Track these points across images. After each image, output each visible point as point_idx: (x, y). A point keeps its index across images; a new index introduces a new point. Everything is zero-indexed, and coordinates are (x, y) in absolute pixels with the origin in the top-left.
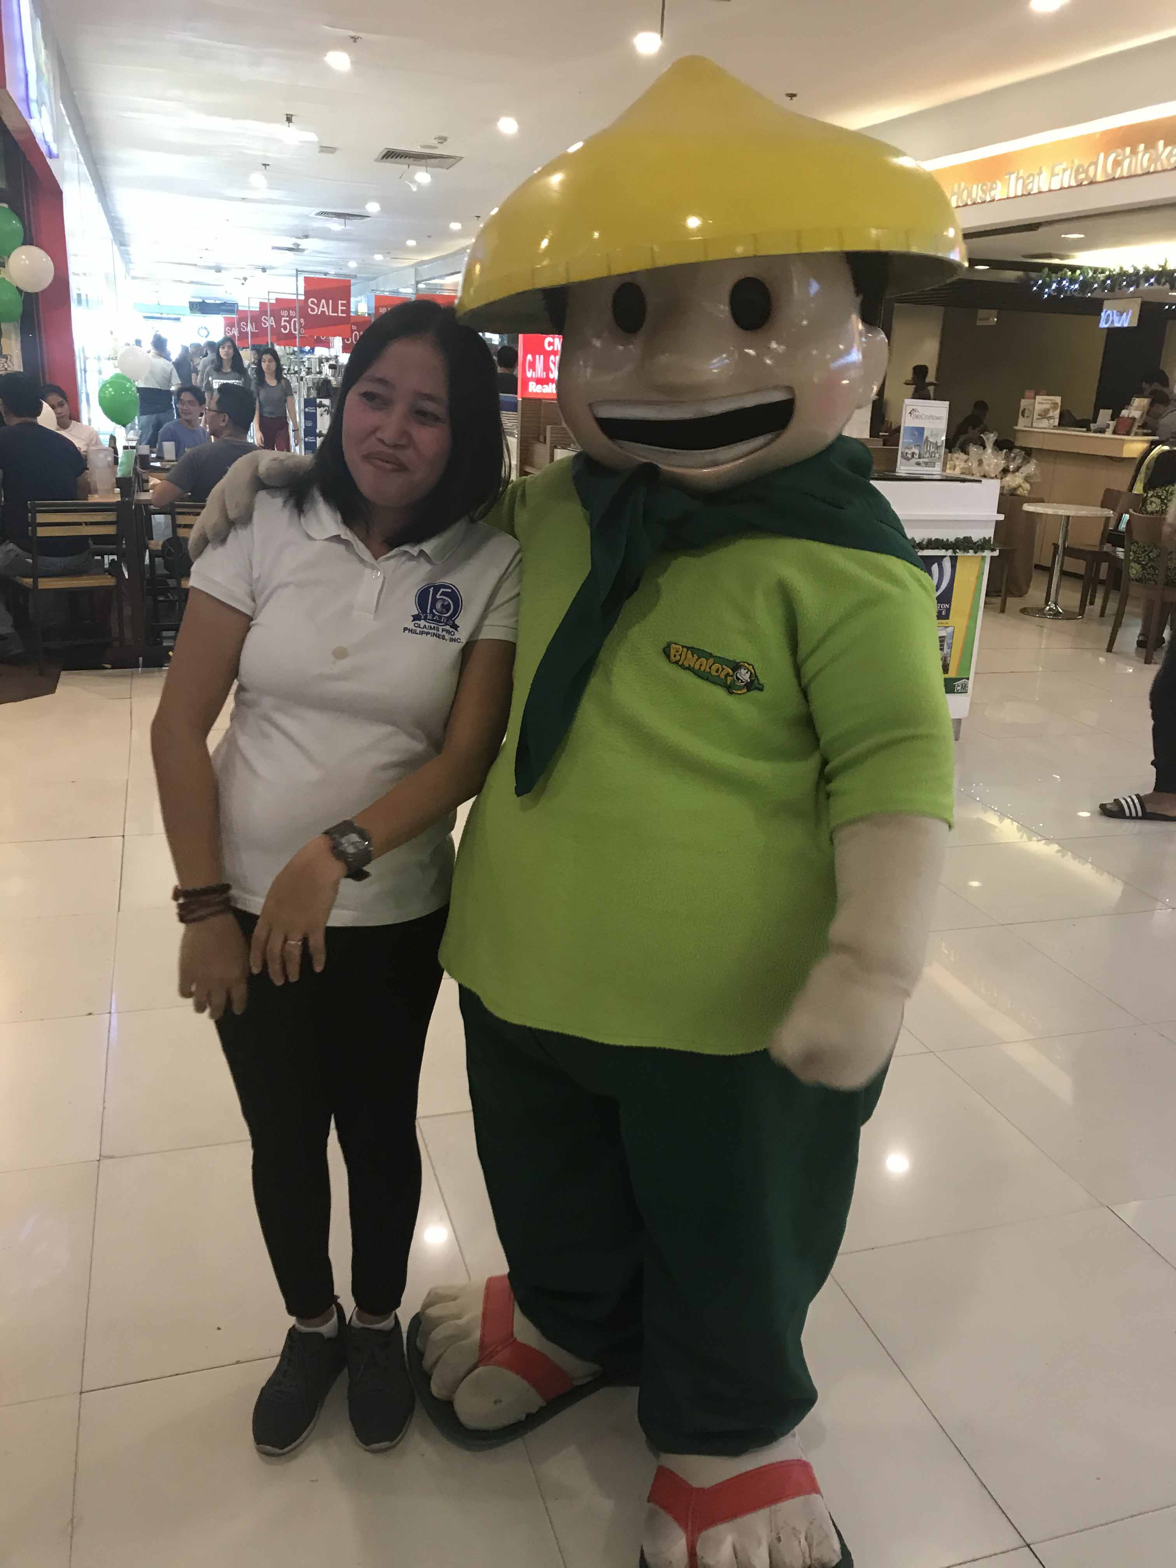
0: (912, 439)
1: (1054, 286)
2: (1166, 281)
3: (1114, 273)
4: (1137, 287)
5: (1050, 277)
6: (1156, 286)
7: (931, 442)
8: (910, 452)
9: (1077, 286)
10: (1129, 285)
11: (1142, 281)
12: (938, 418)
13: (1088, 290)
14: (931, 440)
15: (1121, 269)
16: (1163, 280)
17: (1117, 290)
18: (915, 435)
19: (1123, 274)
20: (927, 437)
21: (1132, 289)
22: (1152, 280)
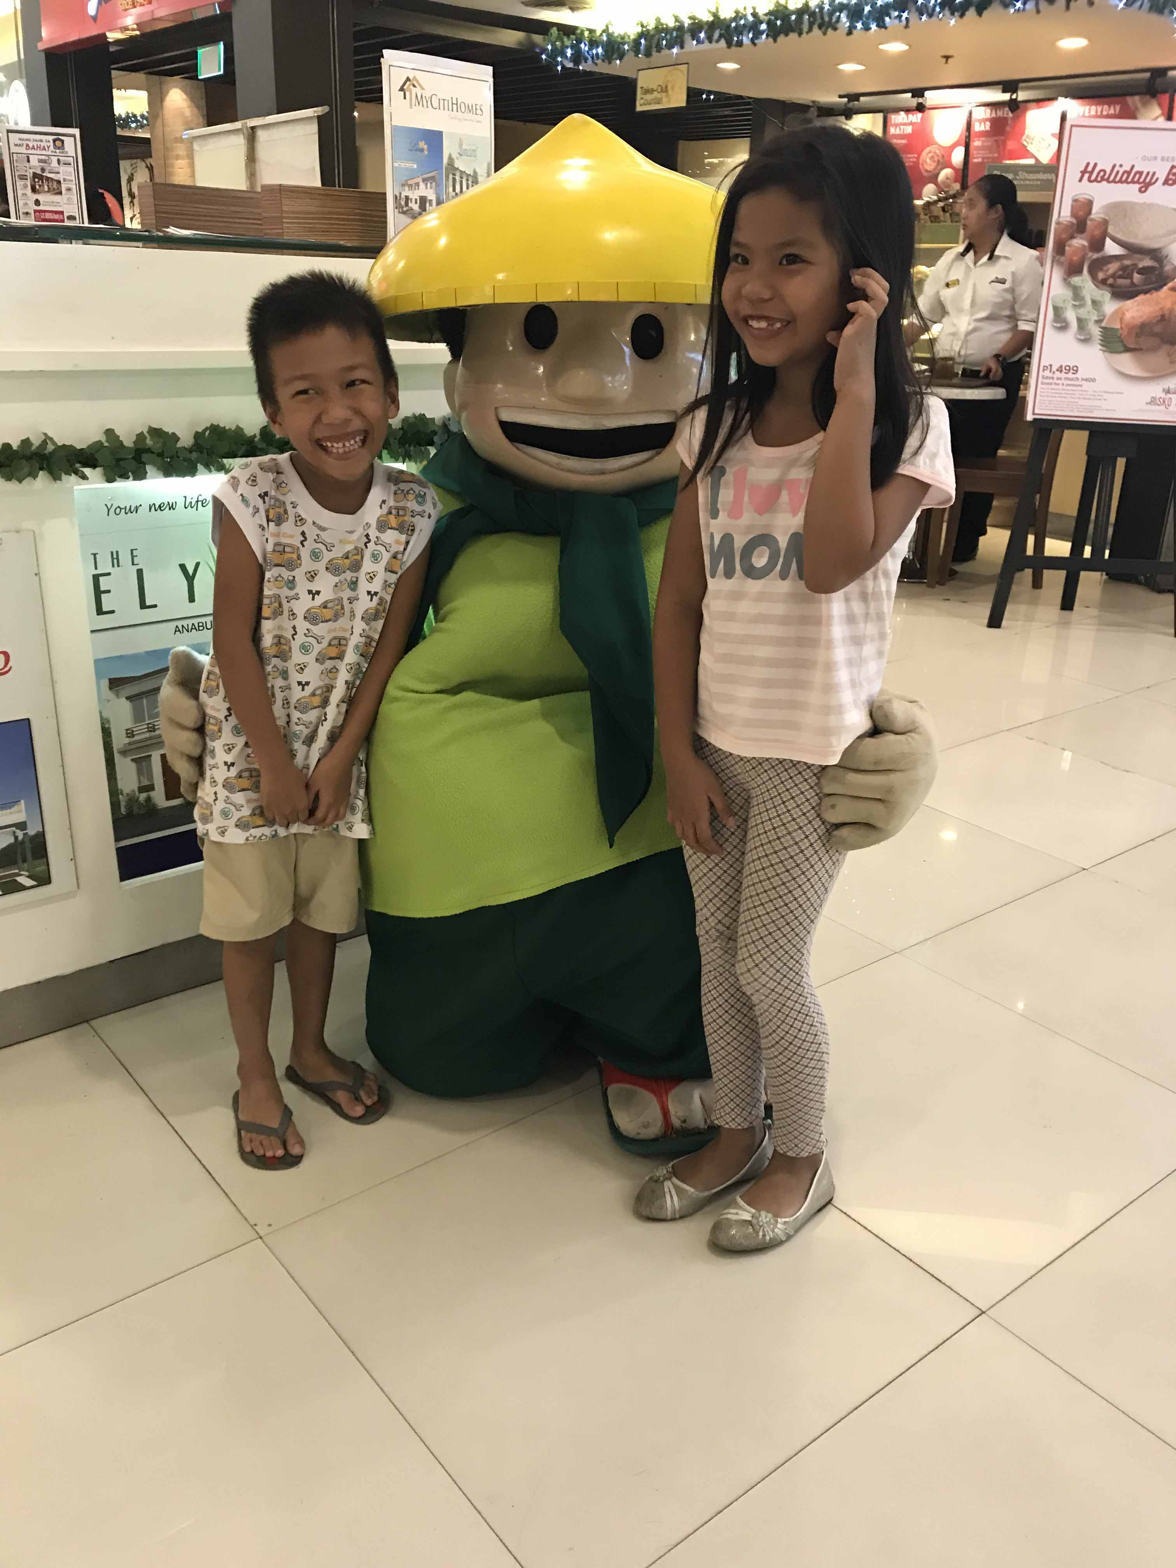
0: (413, 161)
1: (569, 52)
2: (721, 36)
3: (649, 28)
4: (682, 47)
5: (563, 42)
6: (706, 45)
7: (462, 172)
8: (414, 195)
9: (600, 50)
10: (670, 46)
11: (687, 37)
12: (470, 109)
13: (615, 56)
14: (460, 164)
15: (658, 20)
16: (716, 35)
17: (654, 53)
18: (422, 150)
19: (660, 29)
20: (450, 158)
21: (675, 50)
22: (702, 35)
